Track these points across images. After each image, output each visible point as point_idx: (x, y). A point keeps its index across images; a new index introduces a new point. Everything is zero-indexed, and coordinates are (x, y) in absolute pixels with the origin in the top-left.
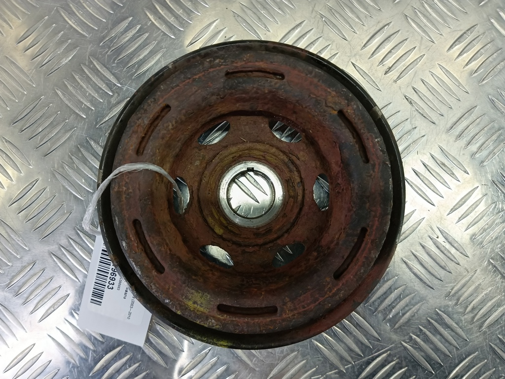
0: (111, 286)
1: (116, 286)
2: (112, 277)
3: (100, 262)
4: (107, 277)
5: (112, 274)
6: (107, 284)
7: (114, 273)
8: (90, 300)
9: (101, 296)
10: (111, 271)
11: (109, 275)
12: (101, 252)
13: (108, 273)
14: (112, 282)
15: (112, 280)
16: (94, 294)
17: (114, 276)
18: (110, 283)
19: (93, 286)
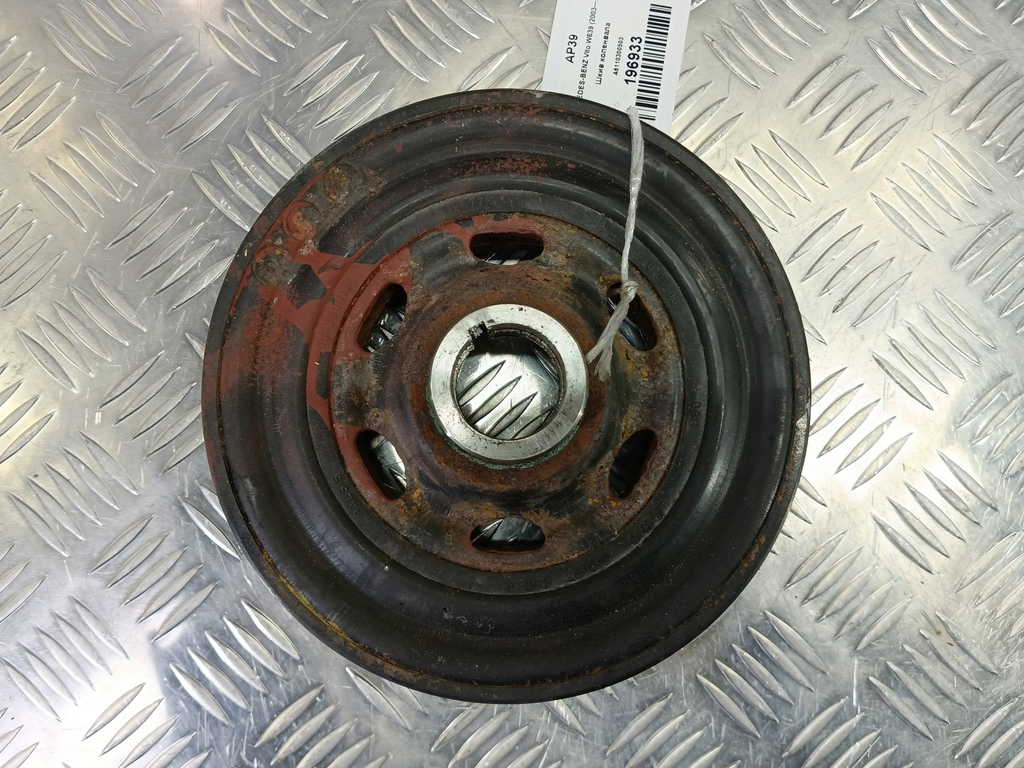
0: (636, 43)
1: (627, 43)
2: (635, 60)
3: (659, 85)
4: (644, 59)
5: (635, 65)
6: (643, 45)
7: (632, 67)
8: (672, 11)
9: (652, 21)
10: (638, 70)
11: (640, 62)
12: (659, 104)
13: (643, 66)
14: (635, 51)
15: (634, 55)
16: (665, 23)
17: (632, 61)
18: (637, 48)
19: (669, 38)
